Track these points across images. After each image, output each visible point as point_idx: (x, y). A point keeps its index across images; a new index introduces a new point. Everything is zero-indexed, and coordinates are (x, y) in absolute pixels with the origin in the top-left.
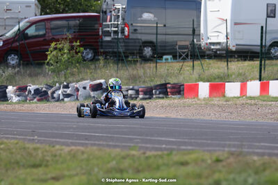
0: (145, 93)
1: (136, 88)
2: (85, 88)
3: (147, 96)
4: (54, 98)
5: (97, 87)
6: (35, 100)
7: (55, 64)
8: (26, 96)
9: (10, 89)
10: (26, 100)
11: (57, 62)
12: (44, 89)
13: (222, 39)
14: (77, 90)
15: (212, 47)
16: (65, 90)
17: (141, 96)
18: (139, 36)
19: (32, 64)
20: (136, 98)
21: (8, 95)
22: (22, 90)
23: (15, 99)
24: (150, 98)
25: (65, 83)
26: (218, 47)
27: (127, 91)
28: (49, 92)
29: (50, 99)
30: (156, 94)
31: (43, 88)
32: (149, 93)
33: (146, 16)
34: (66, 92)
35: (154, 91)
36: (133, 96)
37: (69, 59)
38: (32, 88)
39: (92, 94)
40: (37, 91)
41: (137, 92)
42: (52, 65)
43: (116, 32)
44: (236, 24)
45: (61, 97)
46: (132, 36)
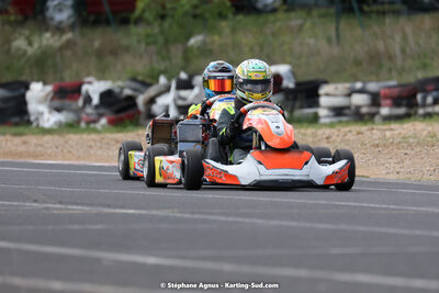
0: (397, 102)
1: (373, 86)
3: (402, 111)
4: (151, 116)
6: (104, 121)
7: (159, 21)
8: (78, 111)
9: (37, 93)
10: (78, 122)
11: (163, 17)
12: (127, 92)
16: (183, 93)
17: (385, 111)
19: (108, 22)
20: (372, 116)
22: (66, 94)
23: (50, 119)
24: (407, 116)
25: (183, 76)
27: (349, 95)
28: (141, 100)
29: (142, 117)
30: (424, 105)
32: (407, 102)
34: (184, 99)
35: (419, 97)
36: (364, 110)
37: (196, 7)
38: (95, 88)
40: (107, 96)
41: (376, 100)
42: (149, 24)
45: (173, 113)
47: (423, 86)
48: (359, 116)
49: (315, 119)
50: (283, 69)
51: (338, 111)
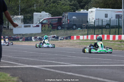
1: (63, 37)
2: (51, 37)
5: (54, 37)
6: (39, 41)
8: (37, 40)
9: (33, 38)
11: (45, 30)
13: (93, 23)
14: (49, 38)
15: (91, 26)
18: (72, 23)
20: (63, 40)
21: (32, 39)
22: (36, 38)
23: (34, 40)
26: (92, 25)
28: (42, 38)
30: (68, 39)
31: (41, 37)
32: (66, 38)
33: (74, 17)
38: (38, 37)
39: (53, 39)
40: (39, 38)
41: (64, 38)
43: (66, 22)
44: (96, 19)
46: (70, 23)
47: (68, 37)
48: (62, 40)
49: (58, 40)
50: (55, 35)
51: (60, 39)
